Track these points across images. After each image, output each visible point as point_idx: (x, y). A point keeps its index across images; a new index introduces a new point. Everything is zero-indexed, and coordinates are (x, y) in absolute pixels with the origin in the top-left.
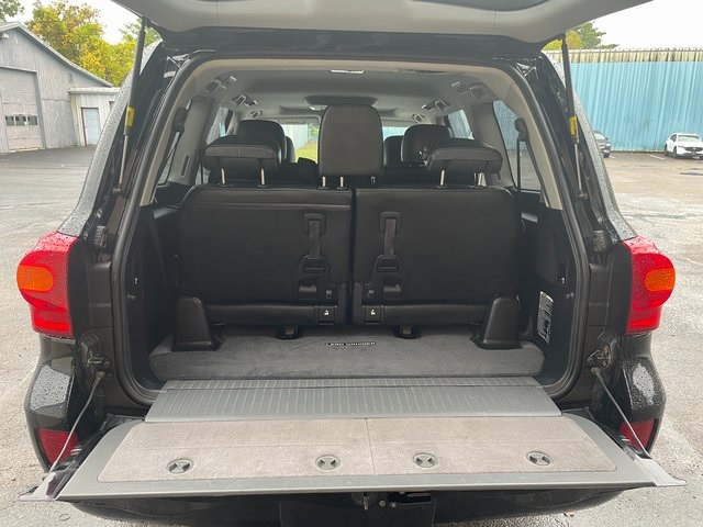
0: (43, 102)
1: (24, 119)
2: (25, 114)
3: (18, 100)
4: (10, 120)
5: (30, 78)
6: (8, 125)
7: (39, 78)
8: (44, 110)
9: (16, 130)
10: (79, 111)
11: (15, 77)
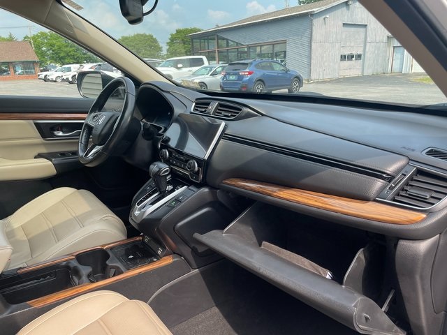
0: (368, 44)
1: (352, 57)
2: (354, 53)
3: (352, 44)
4: (343, 58)
5: (362, 30)
6: (341, 60)
7: (369, 28)
8: (367, 50)
9: (346, 63)
10: (392, 49)
11: (353, 29)
